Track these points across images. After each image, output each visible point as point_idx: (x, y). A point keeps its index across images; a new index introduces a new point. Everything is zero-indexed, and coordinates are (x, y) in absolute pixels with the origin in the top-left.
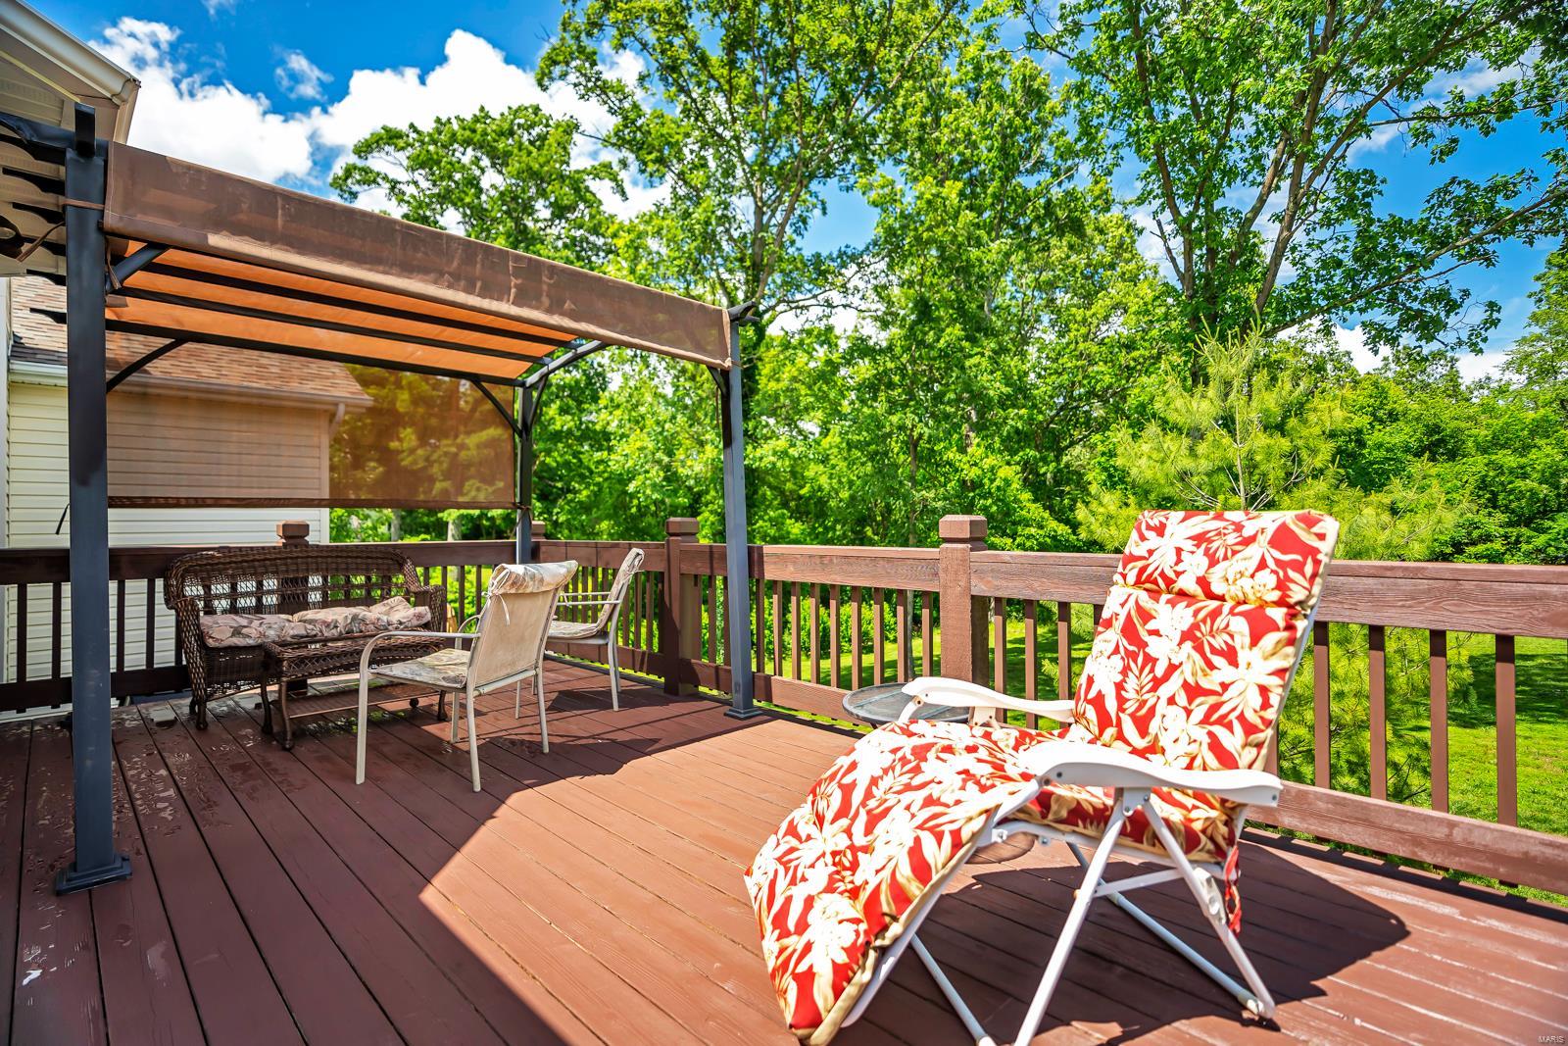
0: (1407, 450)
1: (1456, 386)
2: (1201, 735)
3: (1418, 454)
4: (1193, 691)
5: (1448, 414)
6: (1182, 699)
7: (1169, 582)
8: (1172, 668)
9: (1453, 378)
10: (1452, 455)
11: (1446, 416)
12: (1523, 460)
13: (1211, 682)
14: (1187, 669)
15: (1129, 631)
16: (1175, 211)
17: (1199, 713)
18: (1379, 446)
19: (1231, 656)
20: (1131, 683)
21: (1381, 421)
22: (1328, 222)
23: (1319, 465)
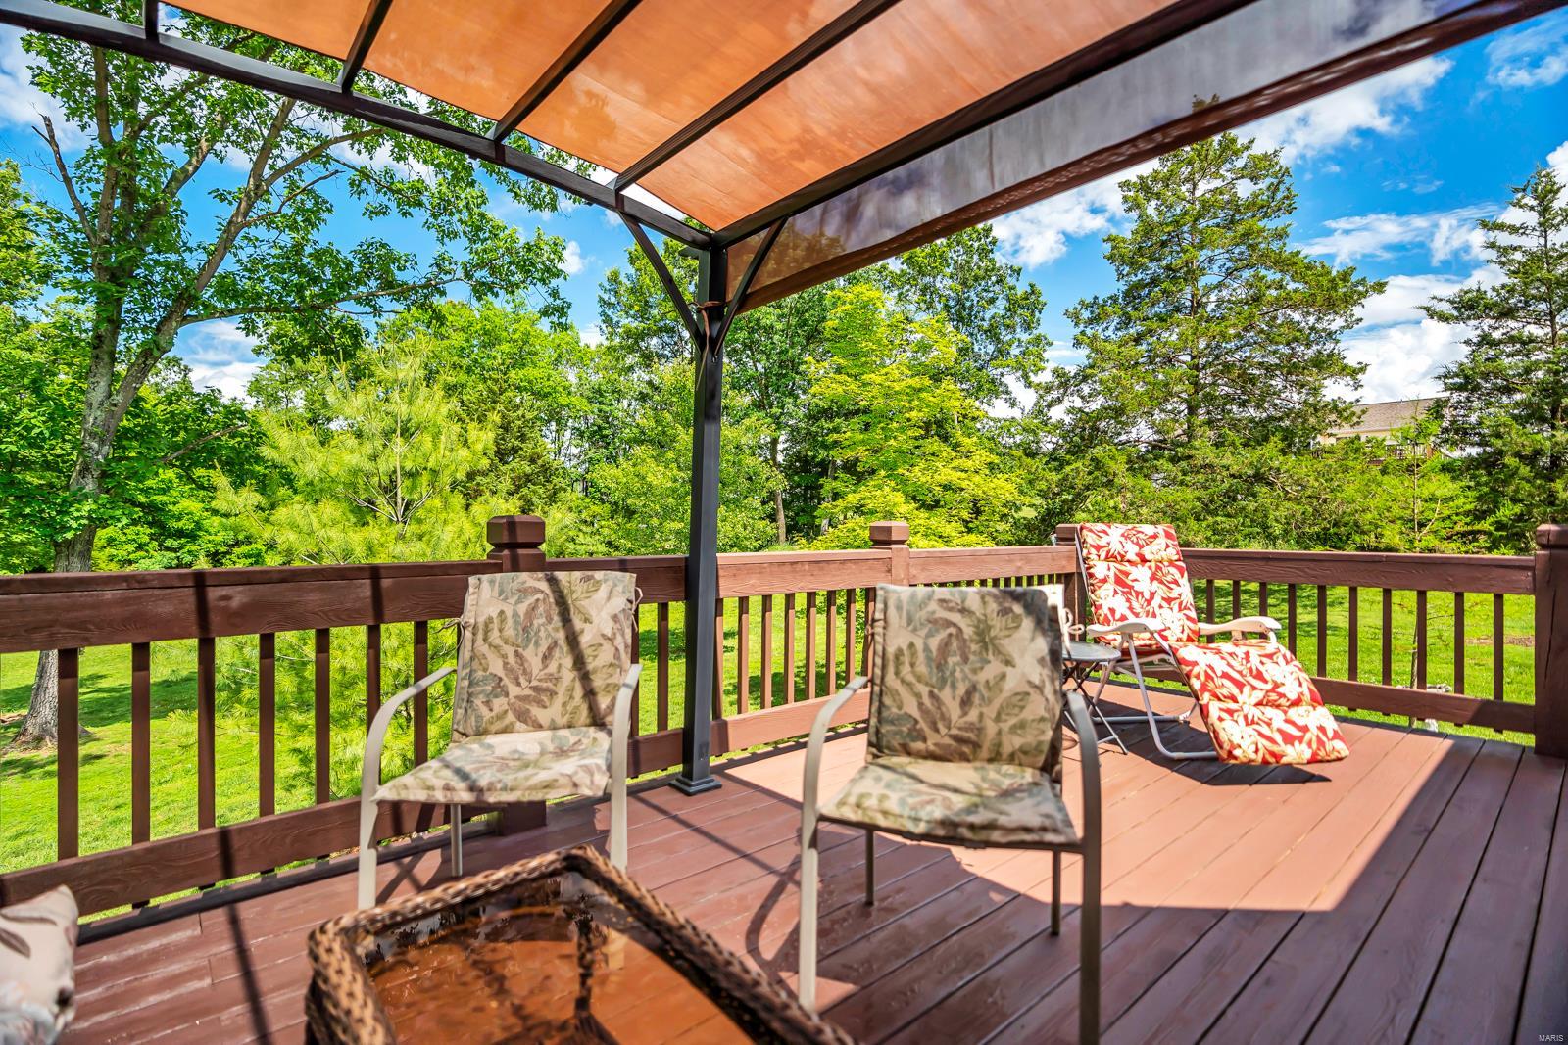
2: (1181, 615)
4: (1169, 601)
6: (1164, 604)
7: (1123, 557)
8: (1152, 594)
13: (1174, 595)
14: (1160, 592)
15: (1119, 581)
17: (1176, 608)
19: (1176, 582)
20: (1135, 605)
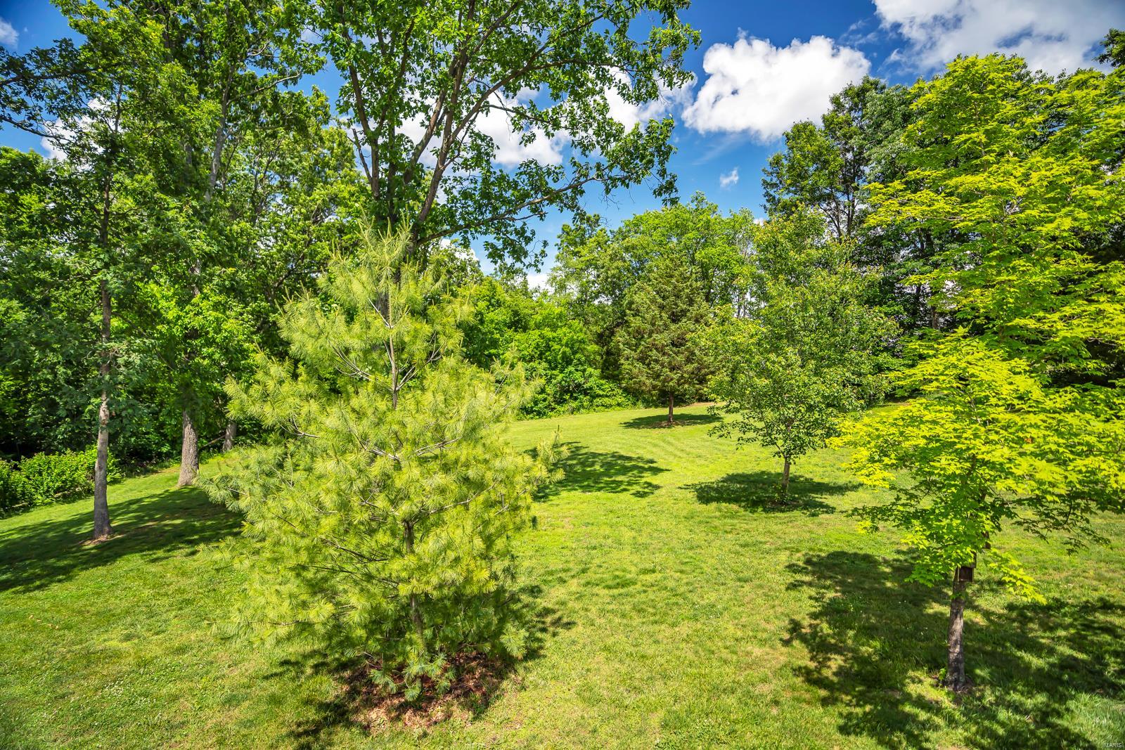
0: (505, 324)
1: (526, 289)
3: (510, 327)
5: (523, 304)
9: (525, 283)
10: (525, 329)
11: (522, 305)
12: (555, 335)
16: (366, 127)
18: (492, 321)
21: (493, 306)
22: (466, 166)
23: (450, 347)
